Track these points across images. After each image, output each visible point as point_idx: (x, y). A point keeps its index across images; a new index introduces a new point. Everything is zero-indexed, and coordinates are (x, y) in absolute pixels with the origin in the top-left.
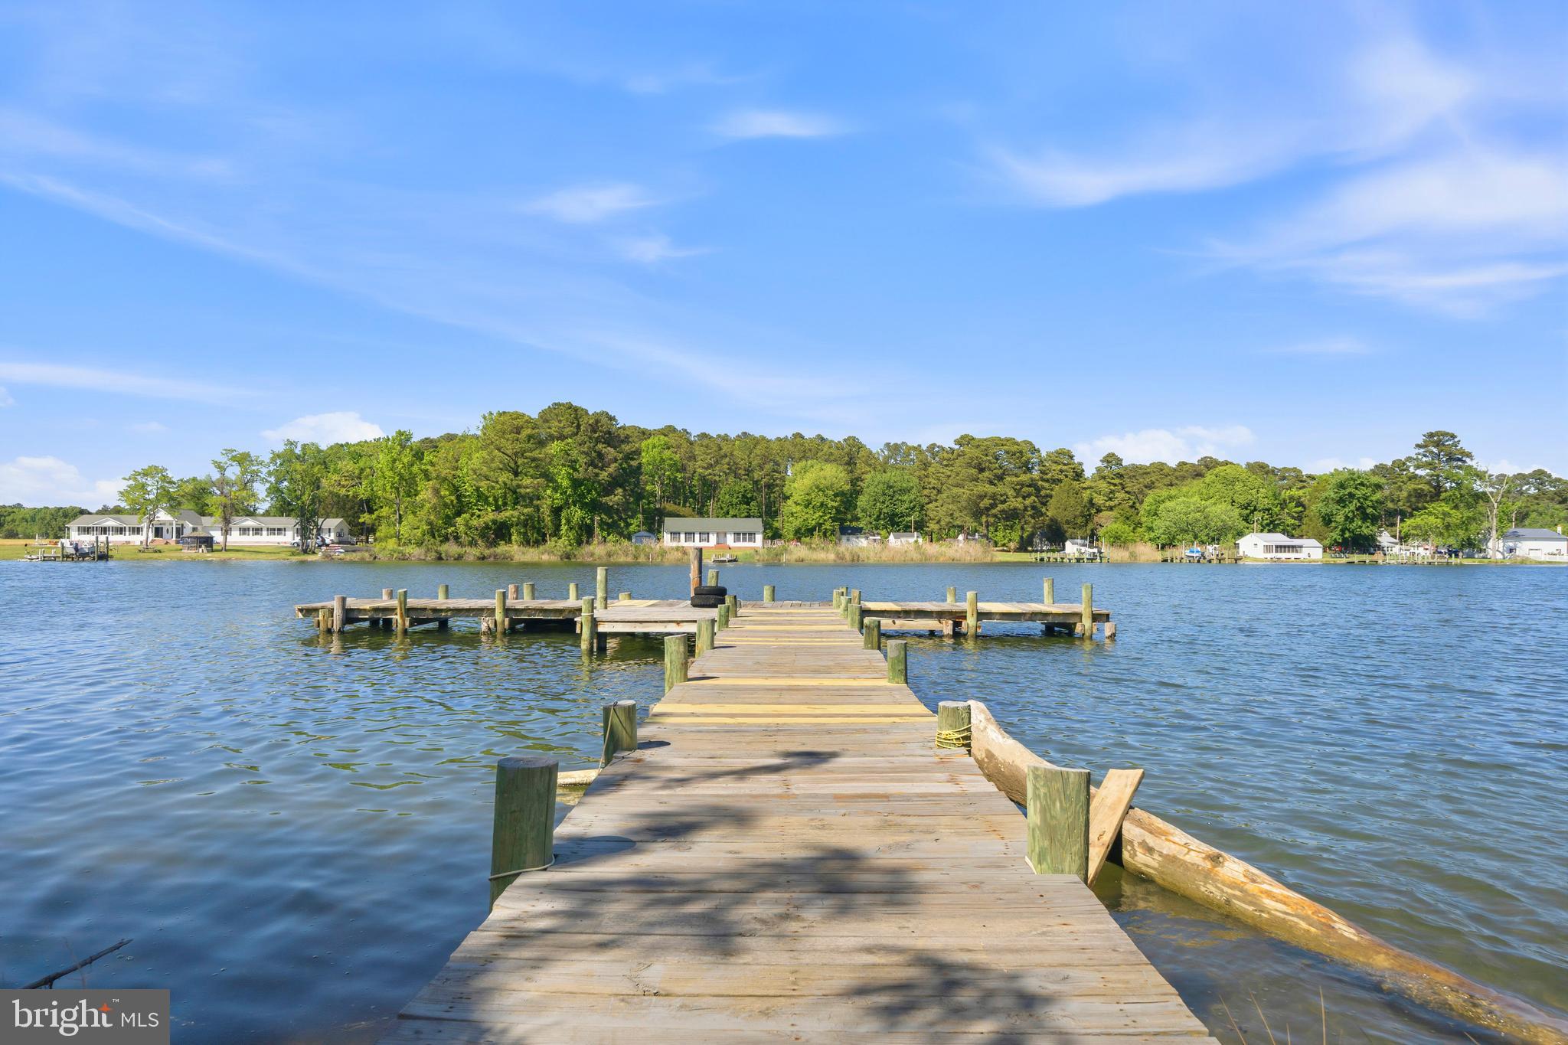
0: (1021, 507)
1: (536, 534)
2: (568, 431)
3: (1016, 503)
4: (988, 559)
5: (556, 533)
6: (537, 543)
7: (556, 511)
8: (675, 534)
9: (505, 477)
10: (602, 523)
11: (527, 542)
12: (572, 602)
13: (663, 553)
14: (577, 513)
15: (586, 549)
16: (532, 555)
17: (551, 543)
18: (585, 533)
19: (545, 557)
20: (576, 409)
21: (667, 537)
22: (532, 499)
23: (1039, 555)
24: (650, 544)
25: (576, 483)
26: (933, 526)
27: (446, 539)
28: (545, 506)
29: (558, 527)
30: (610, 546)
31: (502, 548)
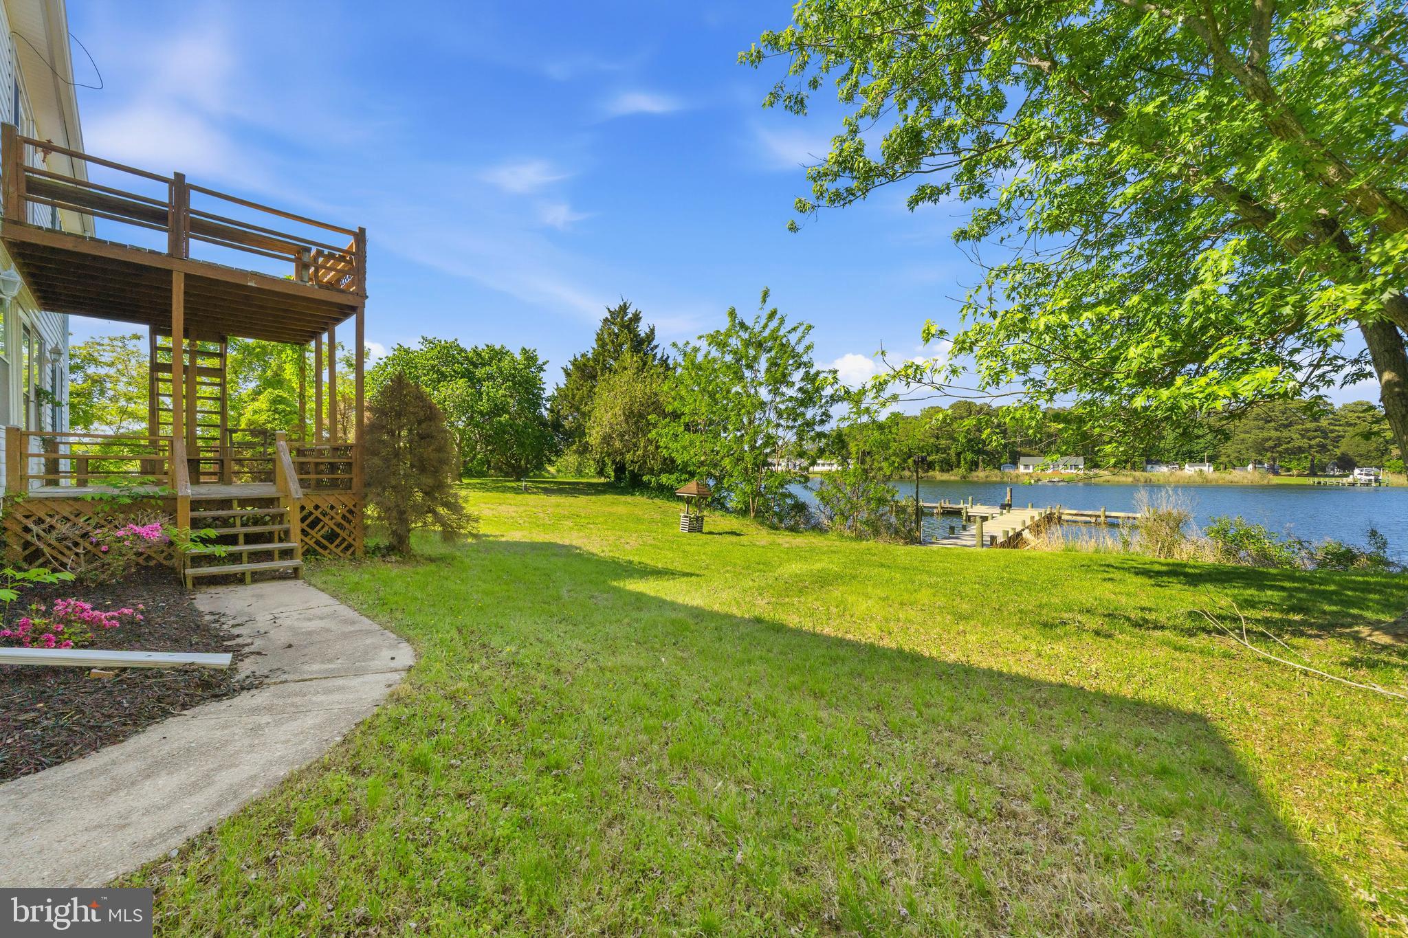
0: (1306, 446)
1: (947, 466)
2: (965, 414)
3: (1304, 443)
4: (1265, 482)
5: (958, 466)
6: (948, 471)
7: (959, 455)
8: (1026, 466)
9: (932, 440)
10: (983, 460)
11: (942, 470)
12: (961, 506)
13: (1018, 476)
14: (969, 456)
15: (974, 474)
16: (945, 477)
17: (955, 470)
18: (974, 466)
19: (953, 478)
20: (969, 403)
21: (1021, 467)
22: (946, 450)
23: (1316, 480)
24: (1010, 471)
25: (969, 441)
26: (1223, 459)
27: (904, 469)
28: (952, 452)
29: (959, 462)
30: (987, 473)
31: (931, 473)
